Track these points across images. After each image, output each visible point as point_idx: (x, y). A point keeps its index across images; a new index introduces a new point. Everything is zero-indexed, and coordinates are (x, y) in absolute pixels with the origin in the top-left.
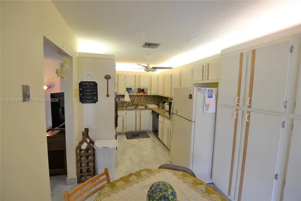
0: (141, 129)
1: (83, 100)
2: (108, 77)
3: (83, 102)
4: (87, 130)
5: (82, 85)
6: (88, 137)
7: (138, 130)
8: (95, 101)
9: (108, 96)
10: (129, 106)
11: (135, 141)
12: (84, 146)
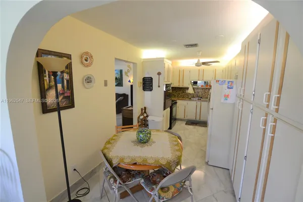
0: (201, 119)
1: (144, 89)
2: (159, 74)
3: (144, 90)
4: (145, 108)
5: (144, 79)
6: (145, 112)
7: (198, 119)
8: (151, 90)
9: (159, 86)
10: (193, 97)
11: (191, 127)
12: (142, 117)
